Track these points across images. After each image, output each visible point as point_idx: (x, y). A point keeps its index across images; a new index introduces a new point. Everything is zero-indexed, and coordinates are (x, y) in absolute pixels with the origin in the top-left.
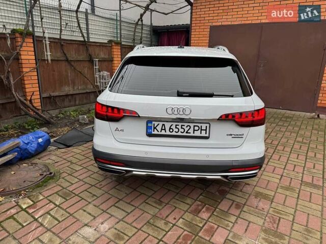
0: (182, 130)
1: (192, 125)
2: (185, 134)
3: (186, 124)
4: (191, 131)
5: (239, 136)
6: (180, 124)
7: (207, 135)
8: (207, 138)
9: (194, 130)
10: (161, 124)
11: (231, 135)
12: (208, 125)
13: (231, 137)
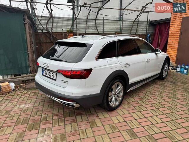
0: (49, 75)
1: (52, 73)
2: (49, 77)
3: (51, 72)
4: (51, 76)
5: (66, 82)
6: (49, 72)
7: (55, 79)
8: (55, 80)
9: (52, 76)
10: (45, 70)
11: (63, 81)
12: (56, 74)
13: (63, 82)
